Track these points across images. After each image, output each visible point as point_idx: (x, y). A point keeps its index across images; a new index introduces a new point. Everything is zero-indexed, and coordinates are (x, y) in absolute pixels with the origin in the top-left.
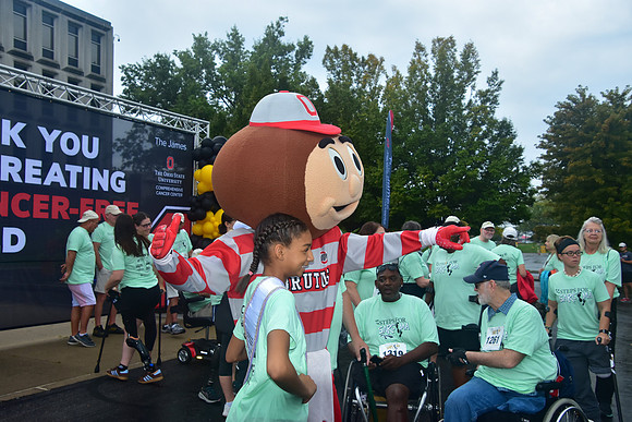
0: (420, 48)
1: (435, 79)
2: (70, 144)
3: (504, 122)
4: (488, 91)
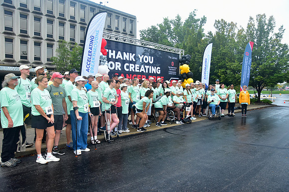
0: (251, 18)
1: (258, 30)
2: (146, 59)
3: (285, 44)
4: (279, 33)
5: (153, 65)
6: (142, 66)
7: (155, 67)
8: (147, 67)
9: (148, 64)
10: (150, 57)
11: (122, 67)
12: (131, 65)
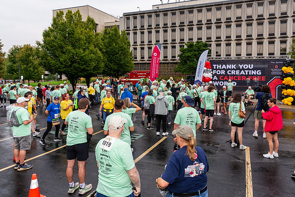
2: (246, 67)
5: (253, 69)
6: (242, 71)
7: (255, 71)
8: (247, 71)
9: (248, 69)
10: (249, 65)
11: (226, 73)
12: (232, 71)
